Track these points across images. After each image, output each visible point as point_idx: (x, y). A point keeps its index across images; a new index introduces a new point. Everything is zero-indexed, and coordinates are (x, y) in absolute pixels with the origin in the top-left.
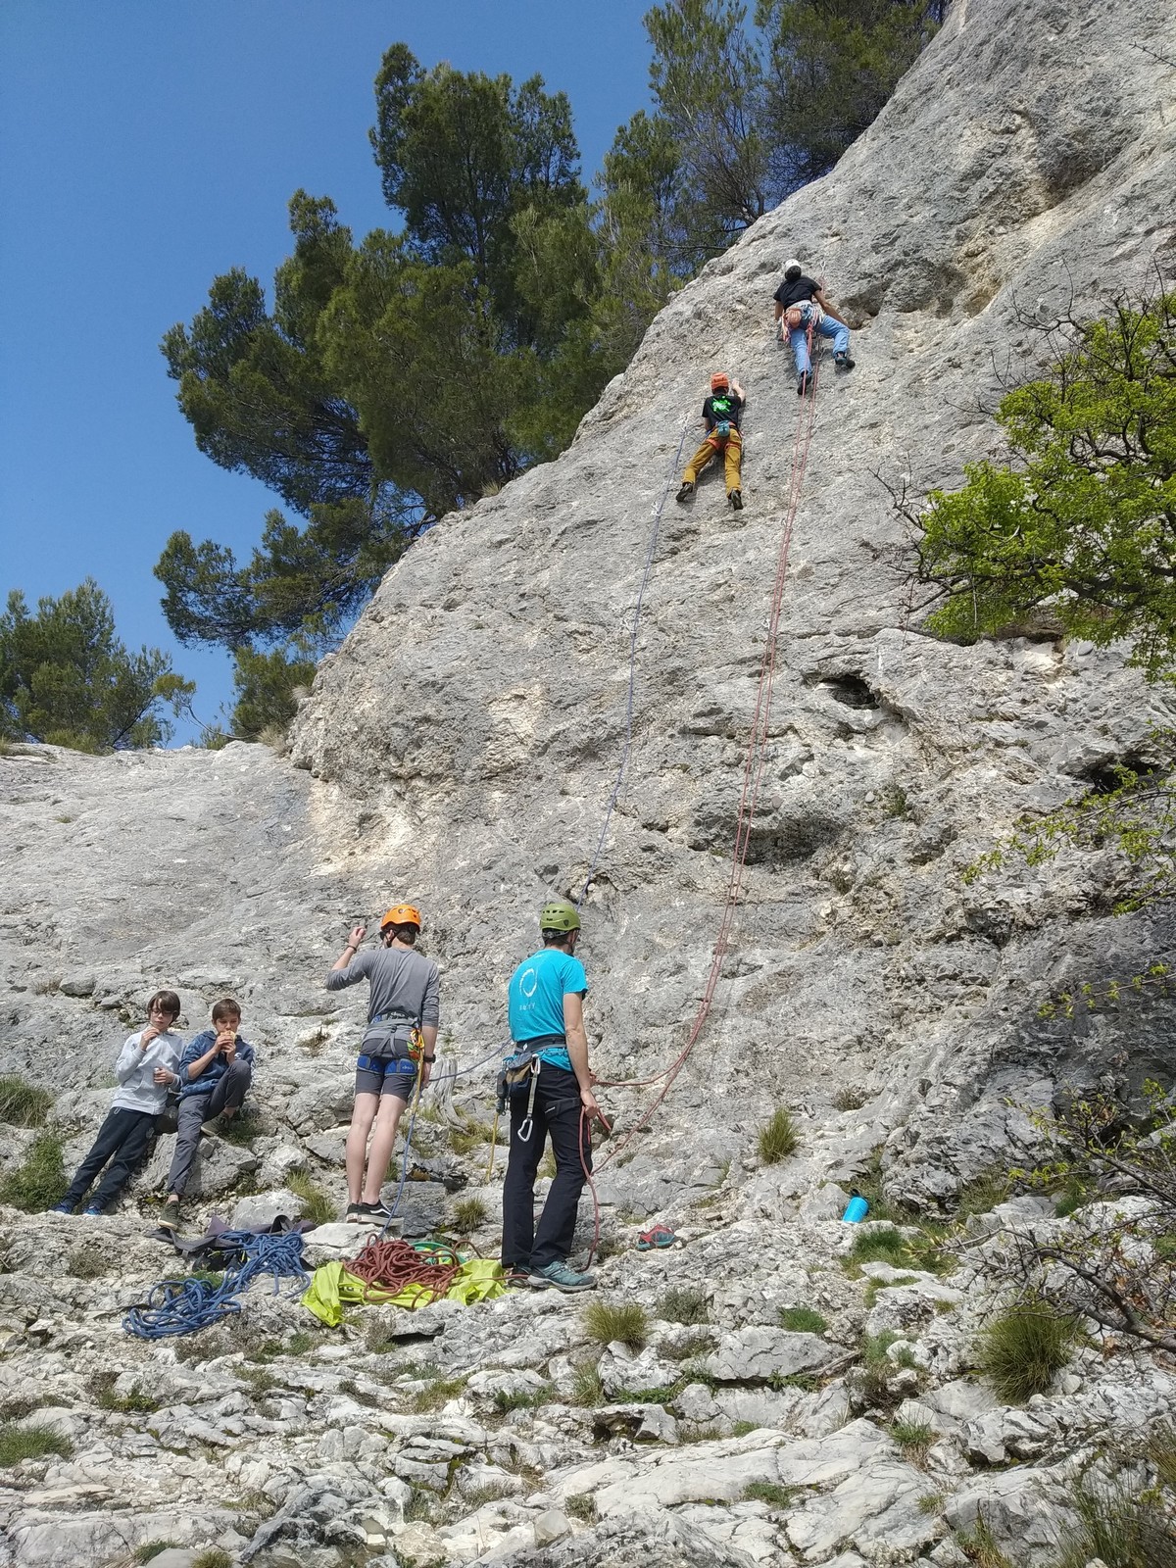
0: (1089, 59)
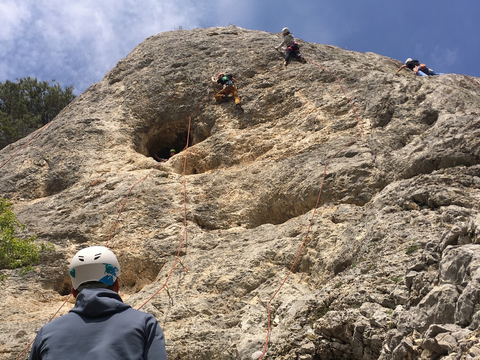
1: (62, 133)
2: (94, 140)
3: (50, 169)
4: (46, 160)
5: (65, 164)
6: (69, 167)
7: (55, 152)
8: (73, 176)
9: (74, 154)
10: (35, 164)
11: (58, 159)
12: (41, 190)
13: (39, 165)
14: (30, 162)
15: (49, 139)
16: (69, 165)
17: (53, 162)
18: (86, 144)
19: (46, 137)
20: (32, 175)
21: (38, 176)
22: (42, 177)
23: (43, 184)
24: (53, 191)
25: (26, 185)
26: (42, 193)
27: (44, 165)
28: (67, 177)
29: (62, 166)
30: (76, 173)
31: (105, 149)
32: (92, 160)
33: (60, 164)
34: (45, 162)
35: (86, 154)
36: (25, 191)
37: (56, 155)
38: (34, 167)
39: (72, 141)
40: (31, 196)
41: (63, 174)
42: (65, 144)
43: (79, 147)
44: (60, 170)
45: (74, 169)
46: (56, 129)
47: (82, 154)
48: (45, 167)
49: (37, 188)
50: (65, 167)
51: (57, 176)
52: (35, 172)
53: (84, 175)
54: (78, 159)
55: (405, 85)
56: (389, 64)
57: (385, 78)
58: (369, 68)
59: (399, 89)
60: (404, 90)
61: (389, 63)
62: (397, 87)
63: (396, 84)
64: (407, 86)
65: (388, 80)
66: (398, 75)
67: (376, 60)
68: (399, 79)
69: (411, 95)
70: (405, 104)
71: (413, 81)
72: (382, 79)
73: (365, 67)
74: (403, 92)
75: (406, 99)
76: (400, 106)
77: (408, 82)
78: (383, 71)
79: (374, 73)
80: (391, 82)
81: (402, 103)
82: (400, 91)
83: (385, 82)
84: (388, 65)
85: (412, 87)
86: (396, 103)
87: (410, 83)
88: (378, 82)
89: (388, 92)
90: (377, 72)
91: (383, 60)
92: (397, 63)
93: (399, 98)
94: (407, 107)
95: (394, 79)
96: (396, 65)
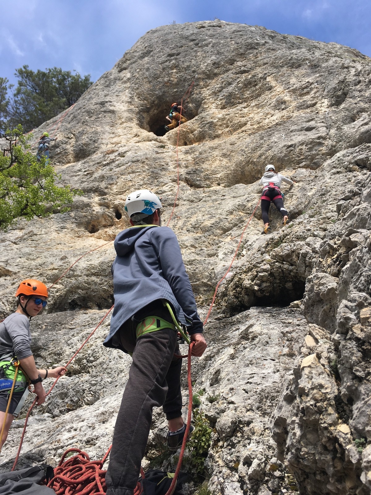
0: (94, 126)
1: (84, 112)
2: (108, 118)
3: (77, 141)
4: (73, 134)
5: (87, 137)
6: (91, 140)
7: (79, 128)
8: (93, 147)
9: (94, 129)
10: (65, 137)
11: (82, 133)
12: (71, 157)
13: (68, 138)
14: (61, 136)
15: (75, 117)
16: (90, 138)
17: (78, 135)
18: (102, 122)
19: (72, 116)
20: (64, 146)
21: (68, 147)
22: (71, 147)
23: (72, 152)
24: (80, 158)
25: (60, 153)
26: (72, 159)
27: (72, 138)
28: (89, 148)
29: (85, 139)
30: (96, 145)
31: (117, 126)
32: (107, 134)
33: (84, 137)
34: (72, 136)
35: (102, 129)
36: (59, 157)
37: (81, 130)
38: (65, 139)
39: (92, 119)
40: (64, 161)
41: (87, 145)
42: (87, 121)
43: (97, 124)
44: (84, 142)
45: (94, 141)
46: (79, 109)
47: (99, 129)
48: (73, 139)
49: (68, 155)
50: (87, 140)
51: (82, 146)
52: (65, 143)
53: (102, 146)
54: (96, 133)
55: (359, 70)
56: (348, 52)
57: (343, 64)
58: (330, 55)
59: (354, 73)
60: (358, 74)
61: (348, 51)
62: (353, 71)
63: (352, 69)
64: (361, 71)
65: (346, 66)
66: (354, 61)
67: (337, 49)
68: (355, 65)
69: (364, 79)
70: (358, 86)
71: (367, 66)
72: (341, 64)
73: (327, 55)
74: (357, 76)
75: (359, 82)
76: (353, 88)
77: (362, 67)
78: (342, 58)
79: (334, 59)
80: (347, 68)
81: (356, 85)
82: (355, 75)
83: (343, 67)
84: (346, 54)
85: (365, 71)
86: (351, 85)
87: (364, 68)
88: (337, 67)
89: (344, 76)
90: (337, 58)
91: (343, 48)
92: (355, 52)
93: (353, 81)
94: (359, 89)
95: (351, 64)
96: (354, 53)
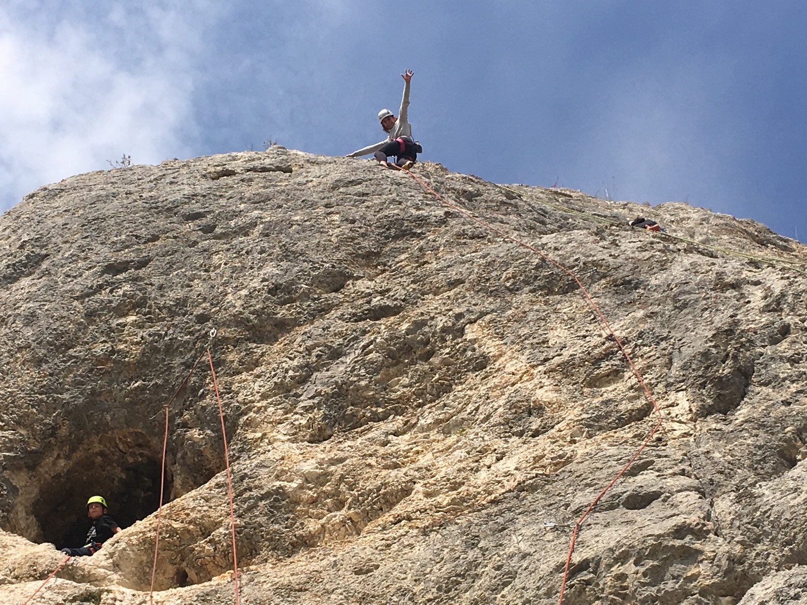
55: (777, 292)
56: (730, 232)
57: (720, 275)
58: (671, 247)
59: (762, 304)
60: (775, 305)
61: (730, 229)
62: (756, 297)
63: (752, 288)
64: (783, 295)
65: (729, 279)
66: (755, 264)
67: (691, 224)
68: (758, 275)
69: (797, 320)
70: (784, 345)
71: (799, 279)
72: (712, 276)
73: (660, 246)
74: (774, 310)
75: (785, 331)
76: (769, 351)
77: (786, 282)
78: (712, 256)
79: (687, 260)
80: (735, 286)
81: (774, 341)
82: (766, 309)
83: (721, 285)
84: (726, 237)
85: (797, 296)
86: (758, 343)
87: (790, 284)
88: (700, 286)
89: (731, 312)
90: (695, 257)
91: (713, 221)
92: (751, 229)
93: (764, 327)
94: (790, 353)
95: (745, 274)
96: (750, 234)
